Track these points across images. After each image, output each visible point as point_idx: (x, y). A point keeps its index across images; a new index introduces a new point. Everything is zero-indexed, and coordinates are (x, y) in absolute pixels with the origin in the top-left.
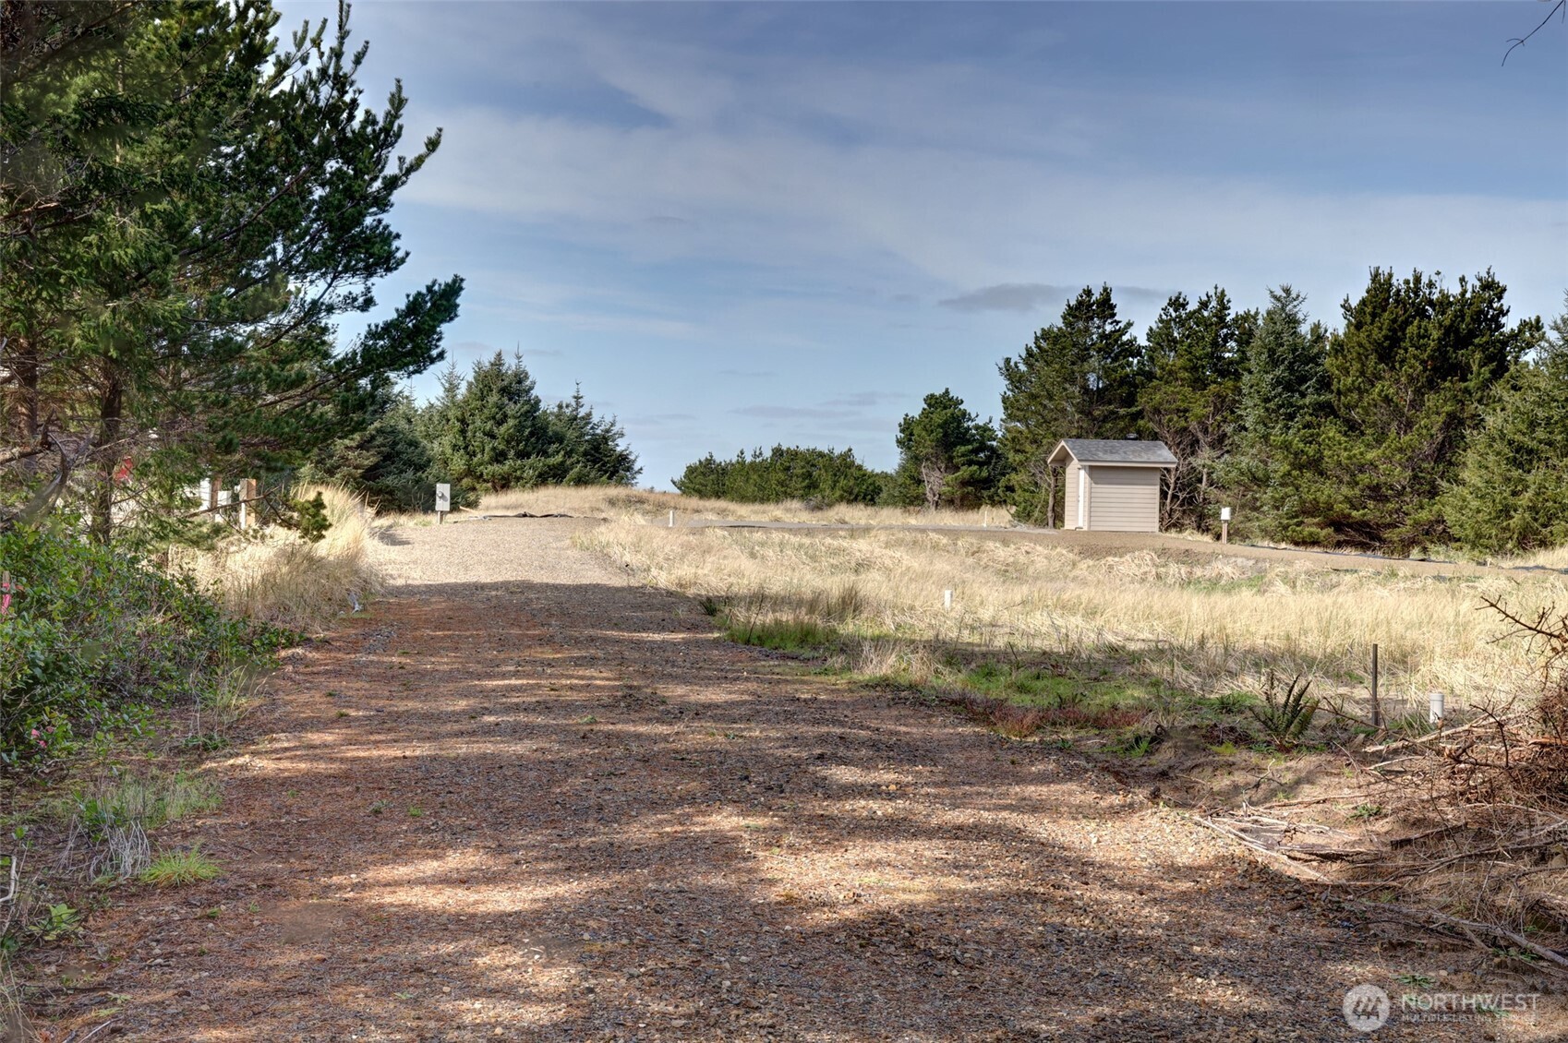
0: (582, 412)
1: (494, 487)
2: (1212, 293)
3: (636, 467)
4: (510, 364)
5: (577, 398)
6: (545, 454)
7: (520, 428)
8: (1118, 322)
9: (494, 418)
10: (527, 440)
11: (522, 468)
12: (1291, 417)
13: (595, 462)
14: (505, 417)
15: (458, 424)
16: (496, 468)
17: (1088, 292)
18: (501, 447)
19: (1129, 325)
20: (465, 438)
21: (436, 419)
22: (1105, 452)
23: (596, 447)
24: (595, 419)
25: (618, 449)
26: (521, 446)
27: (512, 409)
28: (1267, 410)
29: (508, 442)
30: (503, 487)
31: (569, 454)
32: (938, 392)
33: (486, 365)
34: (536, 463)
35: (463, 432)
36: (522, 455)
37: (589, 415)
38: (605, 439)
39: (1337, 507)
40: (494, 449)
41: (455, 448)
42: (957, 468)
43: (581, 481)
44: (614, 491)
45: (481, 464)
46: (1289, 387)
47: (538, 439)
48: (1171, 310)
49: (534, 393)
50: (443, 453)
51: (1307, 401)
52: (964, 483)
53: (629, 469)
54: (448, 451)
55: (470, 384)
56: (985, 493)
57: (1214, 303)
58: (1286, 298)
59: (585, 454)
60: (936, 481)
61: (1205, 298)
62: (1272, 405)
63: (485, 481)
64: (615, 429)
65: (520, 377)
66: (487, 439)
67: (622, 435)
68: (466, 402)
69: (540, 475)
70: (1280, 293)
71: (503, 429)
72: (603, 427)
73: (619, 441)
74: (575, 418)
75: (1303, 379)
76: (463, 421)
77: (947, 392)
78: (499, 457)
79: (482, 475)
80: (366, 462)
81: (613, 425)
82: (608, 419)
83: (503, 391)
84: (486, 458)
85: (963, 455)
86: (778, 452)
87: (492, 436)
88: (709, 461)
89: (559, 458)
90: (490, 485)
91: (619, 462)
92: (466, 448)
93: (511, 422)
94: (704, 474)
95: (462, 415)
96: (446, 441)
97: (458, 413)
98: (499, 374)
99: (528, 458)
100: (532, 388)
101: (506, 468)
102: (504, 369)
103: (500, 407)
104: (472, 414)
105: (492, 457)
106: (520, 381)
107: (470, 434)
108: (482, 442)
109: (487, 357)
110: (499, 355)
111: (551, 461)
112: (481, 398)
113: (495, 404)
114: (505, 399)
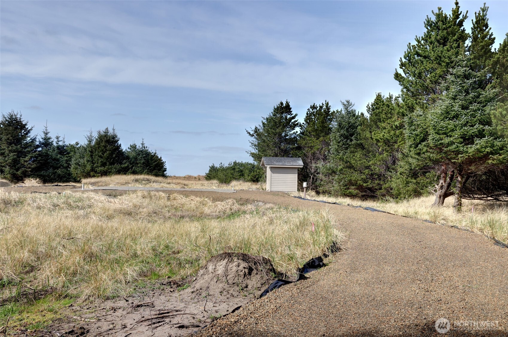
0: (144, 149)
2: (324, 103)
4: (111, 132)
5: (143, 144)
6: (121, 164)
7: (111, 154)
8: (292, 114)
9: (102, 151)
10: (114, 158)
11: (111, 168)
12: (347, 149)
15: (89, 153)
16: (102, 168)
17: (282, 104)
18: (104, 161)
19: (296, 115)
20: (92, 158)
22: (277, 162)
26: (112, 161)
27: (109, 147)
28: (338, 146)
29: (107, 159)
30: (105, 175)
33: (102, 133)
34: (117, 166)
35: (91, 156)
36: (112, 164)
37: (147, 150)
39: (359, 182)
40: (101, 162)
41: (88, 161)
45: (96, 167)
46: (346, 137)
47: (119, 158)
48: (311, 110)
49: (119, 142)
50: (84, 163)
51: (353, 143)
54: (86, 162)
55: (97, 139)
57: (324, 107)
58: (347, 105)
61: (321, 105)
62: (340, 144)
65: (114, 137)
68: (94, 146)
69: (118, 171)
70: (346, 103)
71: (105, 155)
75: (352, 135)
76: (92, 152)
78: (103, 165)
79: (97, 171)
80: (32, 166)
83: (107, 142)
84: (99, 165)
86: (235, 163)
87: (101, 157)
89: (126, 165)
90: (100, 174)
92: (92, 161)
93: (108, 152)
94: (211, 171)
95: (92, 150)
96: (85, 159)
97: (90, 149)
98: (106, 136)
99: (114, 165)
100: (118, 141)
101: (106, 168)
102: (109, 134)
103: (105, 147)
104: (95, 150)
105: (101, 165)
106: (114, 138)
107: (94, 157)
108: (98, 160)
109: (102, 130)
110: (107, 128)
111: (123, 166)
112: (99, 144)
113: (104, 146)
114: (107, 144)
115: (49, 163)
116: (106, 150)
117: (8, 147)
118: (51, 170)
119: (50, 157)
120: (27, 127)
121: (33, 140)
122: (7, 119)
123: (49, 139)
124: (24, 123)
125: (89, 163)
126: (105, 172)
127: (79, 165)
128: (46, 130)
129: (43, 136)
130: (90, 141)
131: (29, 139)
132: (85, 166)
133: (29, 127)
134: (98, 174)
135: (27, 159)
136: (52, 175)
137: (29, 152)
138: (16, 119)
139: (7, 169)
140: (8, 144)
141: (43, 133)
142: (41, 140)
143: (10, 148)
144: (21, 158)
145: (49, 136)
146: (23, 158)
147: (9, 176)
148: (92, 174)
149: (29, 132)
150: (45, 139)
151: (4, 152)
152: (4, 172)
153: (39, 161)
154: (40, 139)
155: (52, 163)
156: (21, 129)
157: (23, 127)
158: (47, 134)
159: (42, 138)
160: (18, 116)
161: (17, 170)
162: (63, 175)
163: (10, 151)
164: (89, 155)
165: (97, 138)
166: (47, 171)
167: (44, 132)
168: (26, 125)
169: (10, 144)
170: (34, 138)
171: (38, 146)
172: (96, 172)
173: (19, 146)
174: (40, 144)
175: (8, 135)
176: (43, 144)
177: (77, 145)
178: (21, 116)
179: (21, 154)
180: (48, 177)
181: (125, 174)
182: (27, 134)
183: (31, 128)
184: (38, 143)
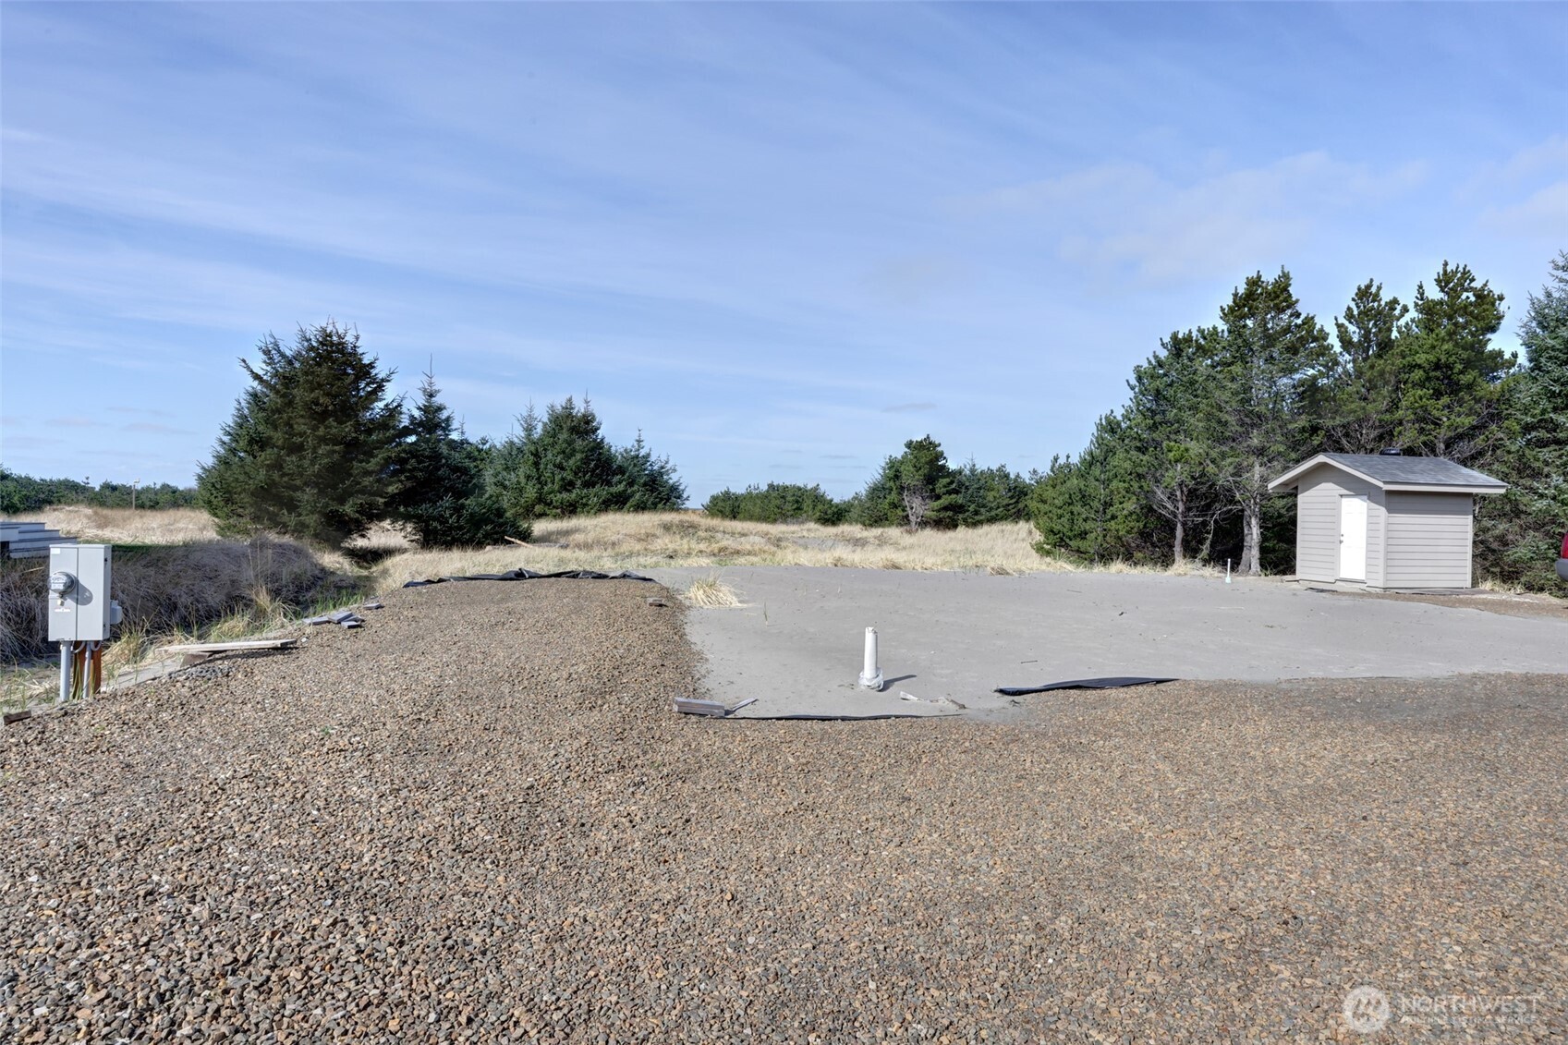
0: (643, 453)
1: (563, 513)
3: (685, 496)
4: (579, 408)
5: (639, 441)
6: (609, 484)
7: (586, 461)
9: (564, 452)
10: (593, 471)
11: (588, 496)
13: (652, 491)
14: (574, 451)
15: (532, 458)
16: (565, 495)
18: (569, 478)
20: (538, 470)
21: (514, 453)
23: (654, 481)
24: (653, 458)
25: (671, 482)
26: (587, 477)
27: (579, 444)
29: (576, 474)
30: (571, 512)
31: (631, 484)
32: (919, 437)
33: (559, 409)
34: (600, 491)
35: (536, 464)
36: (587, 485)
37: (648, 455)
38: (661, 474)
40: (563, 479)
41: (528, 478)
42: (938, 497)
43: (641, 507)
44: (668, 517)
45: (550, 493)
47: (603, 471)
49: (600, 433)
50: (519, 483)
52: (946, 508)
53: (679, 497)
54: (523, 480)
55: (545, 424)
56: (961, 516)
59: (645, 484)
60: (918, 506)
63: (554, 507)
64: (668, 466)
65: (588, 419)
66: (557, 471)
67: (675, 470)
68: (540, 439)
69: (604, 502)
71: (571, 462)
72: (659, 464)
73: (672, 475)
74: (637, 456)
76: (536, 455)
77: (928, 437)
78: (567, 486)
79: (552, 502)
80: (390, 489)
81: (667, 463)
82: (663, 458)
83: (573, 430)
84: (556, 487)
85: (945, 486)
86: (771, 486)
87: (562, 468)
88: (727, 493)
89: (621, 487)
90: (559, 511)
91: (672, 492)
92: (538, 479)
93: (579, 456)
94: (724, 500)
95: (537, 450)
96: (521, 472)
97: (533, 449)
98: (570, 416)
99: (594, 487)
100: (598, 429)
101: (573, 496)
102: (574, 412)
103: (570, 443)
104: (545, 450)
105: (561, 486)
106: (588, 422)
107: (542, 466)
108: (553, 473)
109: (559, 402)
110: (570, 400)
111: (614, 490)
112: (554, 436)
113: (565, 441)
114: (574, 436)
115: (441, 479)
116: (574, 450)
117: (315, 428)
118: (447, 501)
119: (444, 461)
120: (374, 372)
121: (393, 412)
122: (315, 344)
123: (440, 409)
124: (366, 361)
125: (530, 484)
126: (571, 505)
127: (505, 487)
128: (430, 384)
129: (422, 401)
130: (529, 429)
131: (381, 405)
132: (521, 491)
133: (380, 371)
134: (554, 511)
135: (373, 464)
136: (451, 516)
137: (381, 444)
138: (340, 347)
139: (307, 495)
140: (315, 419)
141: (421, 393)
142: (417, 413)
143: (321, 431)
144: (354, 463)
145: (438, 400)
146: (361, 462)
147: (312, 520)
148: (538, 508)
149: (380, 387)
150: (425, 410)
151: (302, 443)
152: (298, 507)
153: (410, 471)
154: (412, 410)
155: (449, 479)
156: (358, 378)
157: (364, 371)
158: (431, 396)
159: (419, 408)
160: (349, 338)
161: (342, 501)
162: (484, 513)
163: (323, 440)
164: (530, 463)
165: (545, 420)
166: (435, 503)
167: (425, 391)
168: (373, 367)
169: (322, 416)
170: (395, 404)
171: (406, 432)
172: (549, 504)
173: (348, 424)
174: (412, 423)
175: (312, 390)
176: (421, 424)
177: (484, 444)
178: (357, 338)
179: (353, 448)
180: (441, 523)
181: (620, 509)
182: (374, 392)
183: (389, 376)
184: (405, 422)
